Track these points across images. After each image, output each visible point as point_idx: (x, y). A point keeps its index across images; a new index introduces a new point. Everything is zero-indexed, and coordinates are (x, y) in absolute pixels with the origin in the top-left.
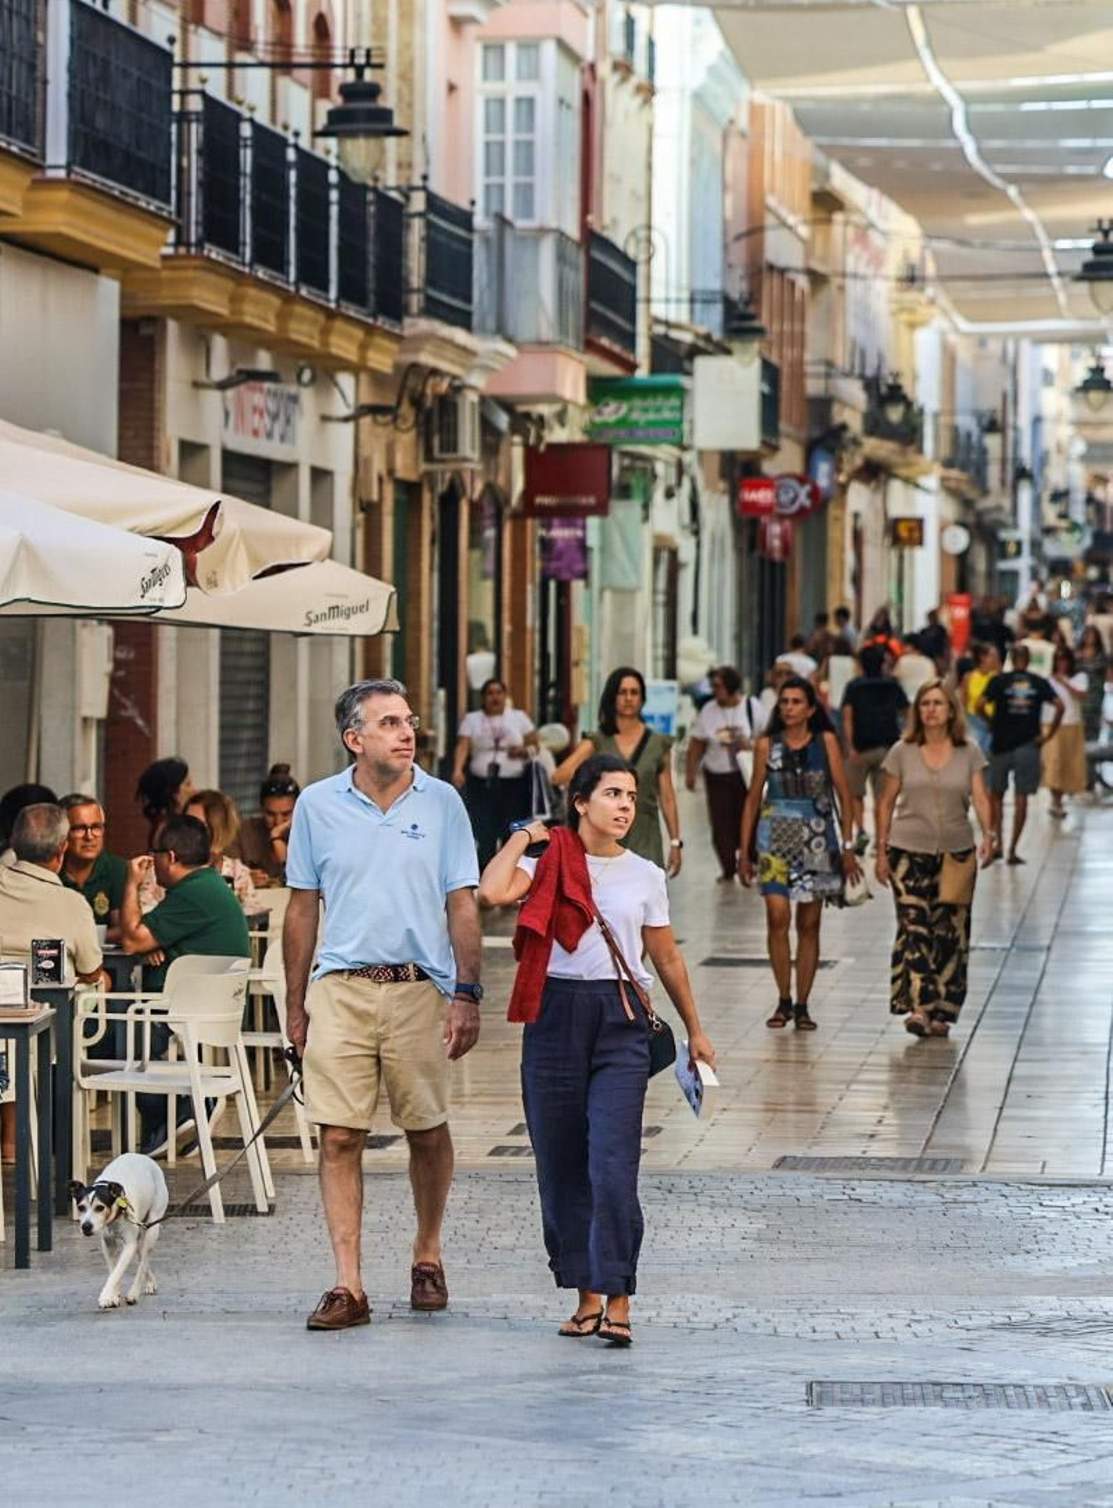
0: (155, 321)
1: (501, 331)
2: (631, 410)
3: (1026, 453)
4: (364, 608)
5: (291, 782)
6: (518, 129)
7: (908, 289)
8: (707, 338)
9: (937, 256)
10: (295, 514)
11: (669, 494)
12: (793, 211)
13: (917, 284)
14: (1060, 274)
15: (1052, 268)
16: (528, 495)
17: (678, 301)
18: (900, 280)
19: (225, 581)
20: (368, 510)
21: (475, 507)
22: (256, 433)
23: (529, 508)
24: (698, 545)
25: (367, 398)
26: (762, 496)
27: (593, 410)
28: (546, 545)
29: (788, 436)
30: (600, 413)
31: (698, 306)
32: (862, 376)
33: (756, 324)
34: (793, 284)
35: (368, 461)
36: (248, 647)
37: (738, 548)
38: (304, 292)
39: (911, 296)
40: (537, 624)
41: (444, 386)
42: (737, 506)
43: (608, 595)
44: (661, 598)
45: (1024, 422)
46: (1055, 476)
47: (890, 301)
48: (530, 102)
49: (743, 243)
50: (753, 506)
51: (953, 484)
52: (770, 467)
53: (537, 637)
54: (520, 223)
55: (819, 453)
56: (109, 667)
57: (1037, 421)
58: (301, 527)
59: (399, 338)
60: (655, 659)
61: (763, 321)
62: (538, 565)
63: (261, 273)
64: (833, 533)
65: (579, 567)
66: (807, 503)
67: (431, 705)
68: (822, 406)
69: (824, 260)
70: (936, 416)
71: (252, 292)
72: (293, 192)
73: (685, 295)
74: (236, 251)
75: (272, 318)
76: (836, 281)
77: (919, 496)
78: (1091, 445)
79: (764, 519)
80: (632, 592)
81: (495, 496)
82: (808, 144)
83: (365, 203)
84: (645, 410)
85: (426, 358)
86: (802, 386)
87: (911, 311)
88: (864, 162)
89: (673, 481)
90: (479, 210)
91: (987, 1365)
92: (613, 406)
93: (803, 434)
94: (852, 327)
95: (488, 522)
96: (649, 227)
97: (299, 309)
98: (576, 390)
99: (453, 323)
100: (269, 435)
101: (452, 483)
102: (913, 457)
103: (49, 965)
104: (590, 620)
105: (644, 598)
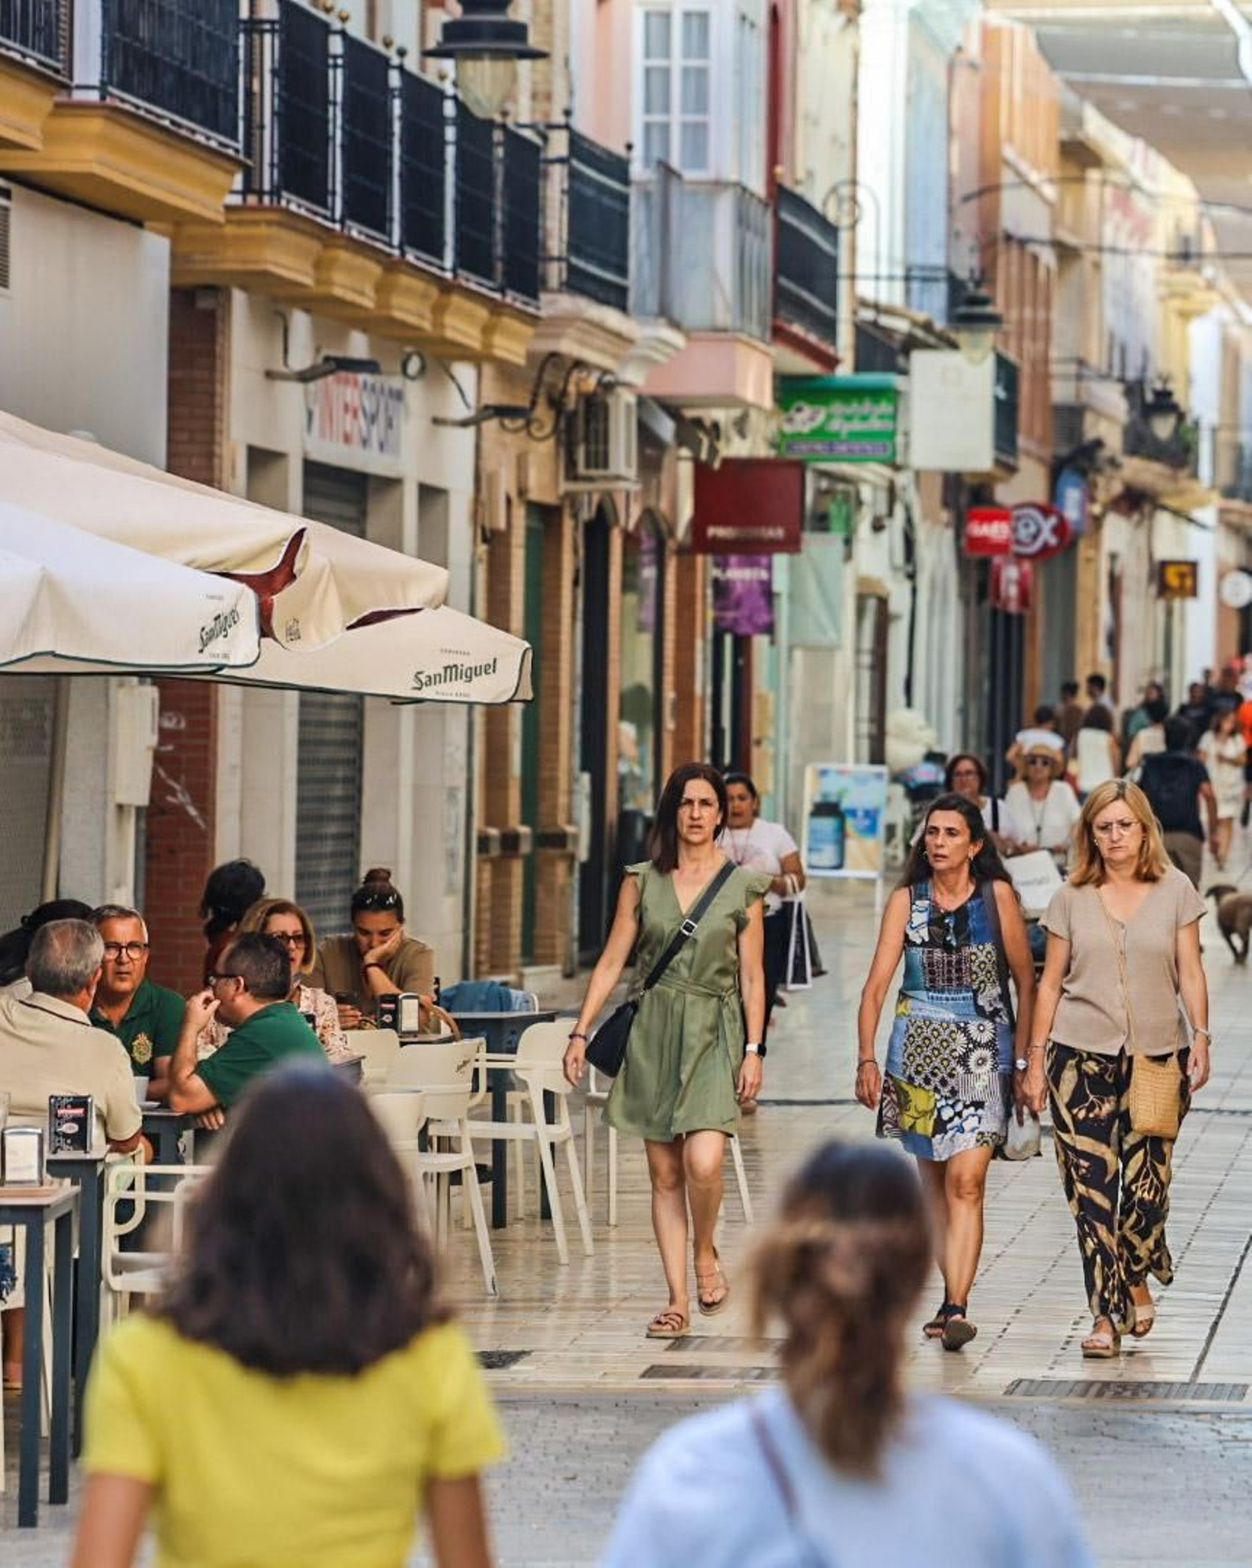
0: (218, 290)
1: (665, 312)
2: (829, 417)
4: (491, 668)
5: (392, 891)
6: (687, 54)
7: (1179, 270)
8: (927, 327)
9: (1217, 227)
10: (396, 544)
11: (878, 527)
12: (1035, 165)
13: (1193, 262)
16: (698, 524)
17: (891, 278)
18: (1169, 256)
19: (310, 631)
20: (493, 540)
21: (630, 539)
22: (347, 439)
23: (699, 542)
24: (914, 591)
25: (493, 395)
26: (996, 531)
27: (783, 416)
28: (721, 589)
29: (1028, 454)
30: (790, 420)
31: (915, 286)
32: (1122, 380)
33: (989, 309)
34: (1035, 259)
35: (493, 478)
36: (334, 716)
37: (964, 598)
38: (410, 257)
39: (1185, 278)
40: (709, 690)
41: (591, 383)
42: (964, 542)
43: (798, 654)
44: (866, 659)
47: (1158, 283)
48: (704, 17)
49: (973, 204)
50: (982, 543)
51: (1234, 518)
52: (1005, 494)
53: (709, 707)
54: (689, 175)
55: (1067, 476)
56: (153, 740)
58: (404, 562)
59: (534, 320)
60: (857, 737)
61: (998, 307)
62: (710, 614)
63: (355, 231)
64: (1084, 578)
65: (763, 618)
66: (1053, 541)
67: (571, 792)
68: (1071, 416)
69: (1075, 230)
70: (1214, 431)
71: (344, 256)
72: (397, 127)
73: (899, 271)
74: (324, 205)
75: (369, 290)
76: (1090, 256)
77: (1192, 531)
79: (997, 560)
80: (832, 649)
81: (656, 524)
82: (1057, 78)
83: (490, 145)
84: (849, 418)
85: (568, 347)
86: (1047, 390)
87: (1185, 296)
88: (1127, 105)
89: (883, 509)
90: (637, 154)
92: (807, 410)
93: (1047, 452)
94: (1111, 316)
95: (646, 558)
96: (854, 182)
97: (405, 280)
98: (759, 391)
99: (602, 301)
100: (365, 442)
101: (600, 509)
102: (1185, 483)
103: (71, 1128)
104: (775, 686)
105: (844, 659)
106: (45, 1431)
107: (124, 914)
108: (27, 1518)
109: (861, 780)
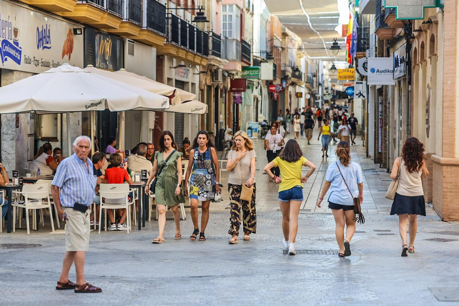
0: (163, 56)
1: (226, 58)
2: (249, 72)
3: (320, 81)
4: (202, 109)
5: (188, 141)
6: (229, 21)
8: (263, 59)
9: (305, 45)
10: (188, 91)
11: (256, 88)
12: (279, 36)
13: (301, 50)
14: (327, 48)
15: (325, 47)
16: (231, 88)
18: (298, 49)
19: (177, 104)
20: (202, 90)
21: (221, 90)
22: (181, 76)
23: (231, 90)
24: (262, 97)
25: (202, 70)
26: (273, 88)
28: (234, 97)
29: (278, 77)
30: (244, 73)
31: (262, 54)
32: (291, 67)
33: (272, 57)
34: (279, 49)
35: (202, 82)
36: (180, 116)
37: (269, 98)
38: (190, 51)
39: (300, 52)
40: (233, 112)
41: (216, 68)
42: (269, 90)
43: (245, 106)
44: (255, 107)
45: (320, 75)
46: (326, 85)
47: (296, 53)
48: (231, 16)
49: (270, 42)
50: (271, 90)
51: (307, 86)
52: (274, 83)
53: (233, 114)
54: (229, 38)
55: (283, 80)
56: (154, 119)
57: (322, 75)
58: (190, 94)
59: (207, 59)
60: (254, 118)
61: (273, 57)
62: (233, 101)
63: (182, 47)
64: (286, 95)
65: (240, 101)
66: (281, 90)
67: (213, 126)
68: (284, 72)
69: (284, 45)
70: (304, 74)
71: (181, 50)
72: (188, 32)
73: (259, 52)
74: (178, 43)
75: (184, 55)
76: (286, 49)
77: (301, 88)
78: (332, 79)
79: (273, 93)
80: (250, 106)
81: (225, 88)
82: (281, 24)
83: (201, 34)
84: (252, 73)
85: (212, 63)
86: (280, 68)
87: (300, 55)
88: (291, 27)
89: (257, 86)
90: (222, 35)
91: (315, 247)
92: (246, 72)
93: (281, 77)
94: (290, 58)
95: (224, 93)
96: (253, 39)
97: (189, 54)
98: (240, 68)
99: (217, 56)
100: (184, 77)
101: (217, 86)
102: (300, 81)
103: (144, 174)
104: (242, 111)
105: (252, 107)
106: (142, 217)
107: (150, 144)
108: (140, 229)
109: (254, 124)
